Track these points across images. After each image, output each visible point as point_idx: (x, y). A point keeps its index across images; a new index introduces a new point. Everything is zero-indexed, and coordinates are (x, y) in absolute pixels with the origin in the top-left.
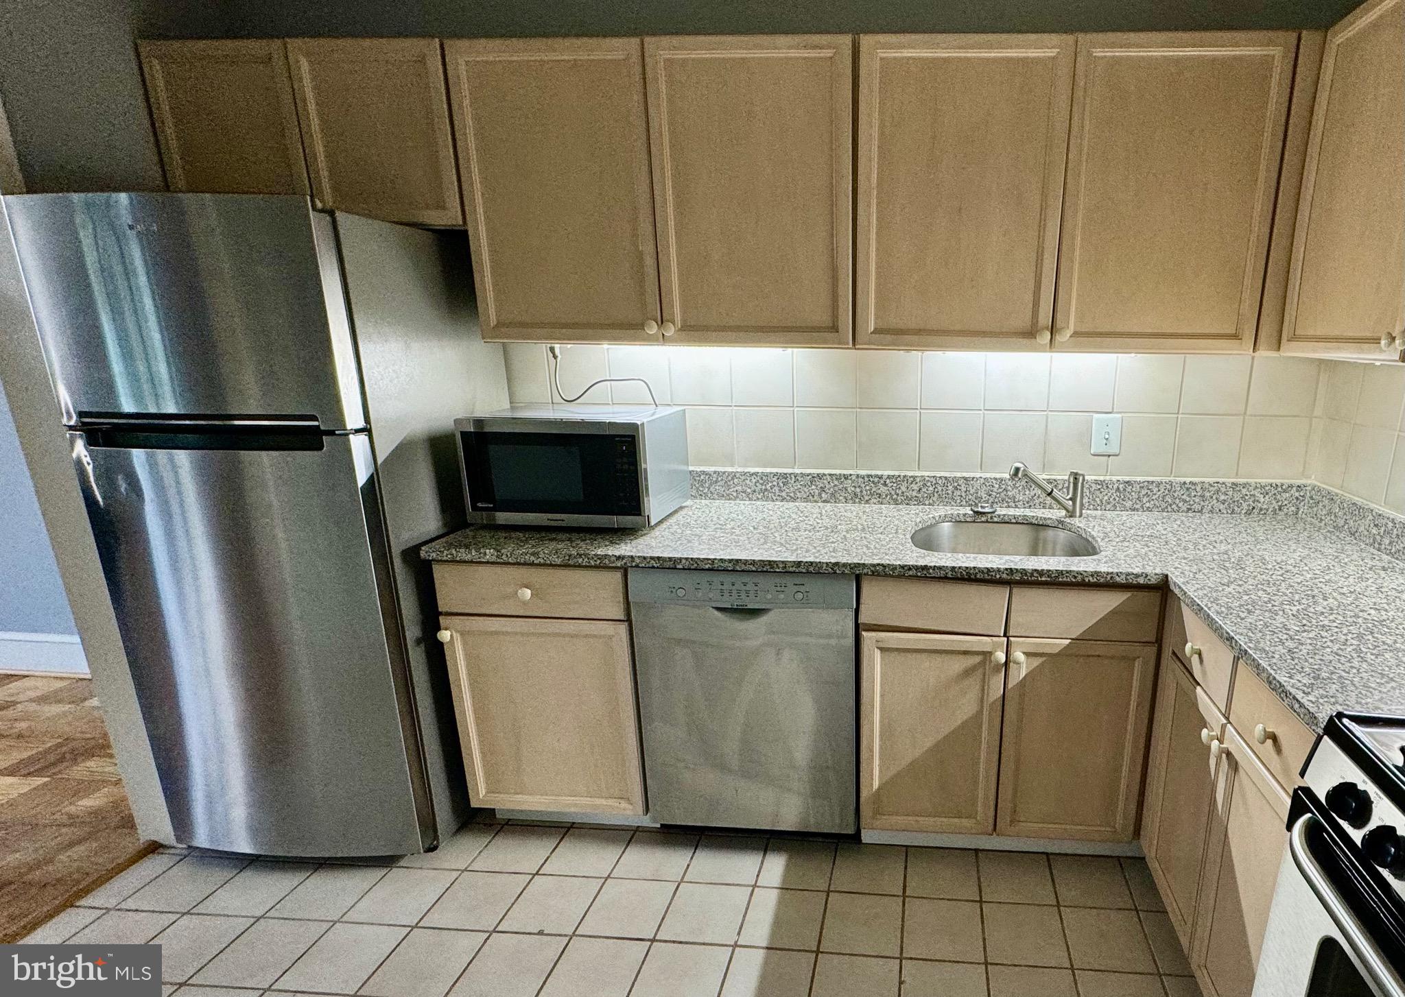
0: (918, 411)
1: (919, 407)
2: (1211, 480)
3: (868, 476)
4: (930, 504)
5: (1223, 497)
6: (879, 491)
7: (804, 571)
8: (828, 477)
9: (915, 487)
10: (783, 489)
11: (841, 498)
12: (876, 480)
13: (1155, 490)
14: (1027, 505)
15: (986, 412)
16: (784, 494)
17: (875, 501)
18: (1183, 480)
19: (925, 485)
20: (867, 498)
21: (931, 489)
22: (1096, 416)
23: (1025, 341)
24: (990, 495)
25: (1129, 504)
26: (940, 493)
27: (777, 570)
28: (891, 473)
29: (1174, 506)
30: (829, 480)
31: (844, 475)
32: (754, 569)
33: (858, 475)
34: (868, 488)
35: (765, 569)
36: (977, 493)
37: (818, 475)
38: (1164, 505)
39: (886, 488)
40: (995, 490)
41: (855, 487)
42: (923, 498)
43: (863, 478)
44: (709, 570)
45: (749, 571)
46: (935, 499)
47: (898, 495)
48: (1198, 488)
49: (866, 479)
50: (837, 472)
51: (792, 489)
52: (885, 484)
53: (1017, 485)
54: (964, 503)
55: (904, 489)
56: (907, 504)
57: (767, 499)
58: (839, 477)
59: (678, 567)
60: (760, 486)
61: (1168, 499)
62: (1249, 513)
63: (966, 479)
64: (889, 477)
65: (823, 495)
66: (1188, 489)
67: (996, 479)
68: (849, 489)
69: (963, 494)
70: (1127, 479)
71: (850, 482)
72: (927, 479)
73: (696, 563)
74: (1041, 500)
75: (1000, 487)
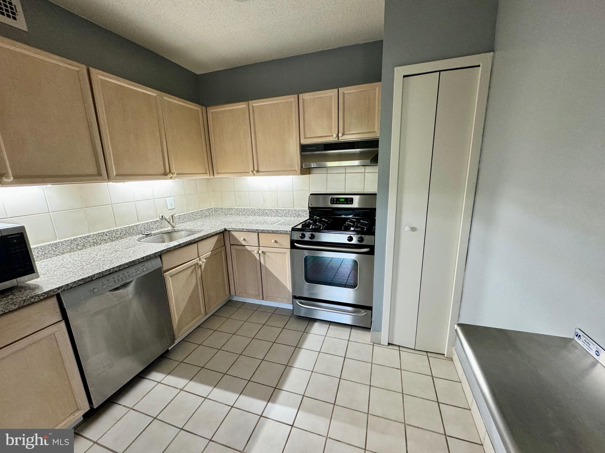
0: (111, 205)
1: (111, 204)
2: (196, 211)
3: (98, 234)
4: (125, 238)
5: (199, 214)
6: (105, 238)
7: (145, 259)
8: (79, 239)
9: (119, 233)
10: (55, 250)
11: (88, 246)
12: (102, 234)
13: (186, 216)
14: (156, 229)
15: (135, 202)
16: (57, 253)
17: (103, 243)
18: (191, 212)
19: (122, 231)
20: (100, 242)
21: (125, 232)
22: (167, 198)
23: (164, 177)
24: (145, 229)
25: (181, 221)
26: (128, 232)
27: (136, 263)
28: (108, 230)
29: (191, 219)
30: (80, 240)
31: (87, 236)
32: (127, 266)
33: (94, 235)
34: (99, 238)
35: (132, 265)
36: (141, 229)
37: (74, 239)
38: (189, 220)
39: (107, 236)
40: (146, 227)
41: (93, 239)
42: (122, 236)
43: (96, 235)
44: (109, 274)
45: (126, 268)
46: (127, 235)
47: (112, 238)
48: (194, 213)
49: (98, 235)
50: (84, 235)
51: (61, 249)
52: (106, 235)
53: (152, 223)
54: (137, 234)
55: (114, 235)
56: (117, 240)
57: (47, 258)
58: (84, 238)
59: (93, 279)
60: (40, 253)
61: (189, 218)
62: (205, 217)
63: (136, 225)
64: (107, 232)
65: (79, 247)
66: (193, 214)
67: (146, 223)
68: (91, 241)
69: (136, 231)
70: (179, 214)
71: (91, 238)
72: (122, 229)
73: (102, 274)
74: (160, 226)
75: (147, 226)
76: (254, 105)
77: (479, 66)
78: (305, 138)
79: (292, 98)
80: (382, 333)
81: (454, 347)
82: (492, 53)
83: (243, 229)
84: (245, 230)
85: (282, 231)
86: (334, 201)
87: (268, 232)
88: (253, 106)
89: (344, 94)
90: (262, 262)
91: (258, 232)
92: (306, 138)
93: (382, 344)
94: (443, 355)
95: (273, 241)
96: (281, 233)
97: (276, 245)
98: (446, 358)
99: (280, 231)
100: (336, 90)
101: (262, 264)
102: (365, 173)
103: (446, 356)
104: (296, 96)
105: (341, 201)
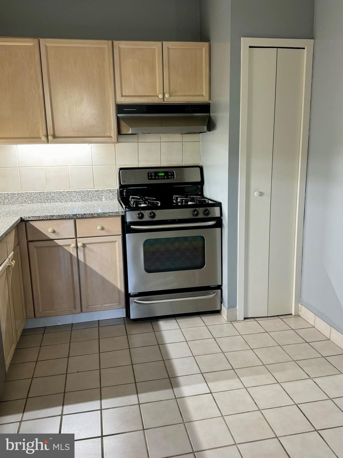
76: (47, 45)
77: (304, 48)
78: (122, 96)
79: (105, 45)
80: (237, 308)
81: (299, 303)
82: (313, 40)
83: (53, 216)
84: (55, 218)
85: (112, 213)
86: (151, 176)
87: (91, 216)
88: (46, 47)
89: (169, 49)
90: (81, 258)
91: (75, 218)
92: (124, 96)
93: (238, 320)
94: (291, 315)
95: (99, 227)
96: (110, 216)
97: (103, 233)
98: (294, 316)
99: (109, 213)
100: (159, 44)
101: (82, 262)
102: (182, 142)
103: (293, 314)
104: (110, 42)
105: (160, 176)
